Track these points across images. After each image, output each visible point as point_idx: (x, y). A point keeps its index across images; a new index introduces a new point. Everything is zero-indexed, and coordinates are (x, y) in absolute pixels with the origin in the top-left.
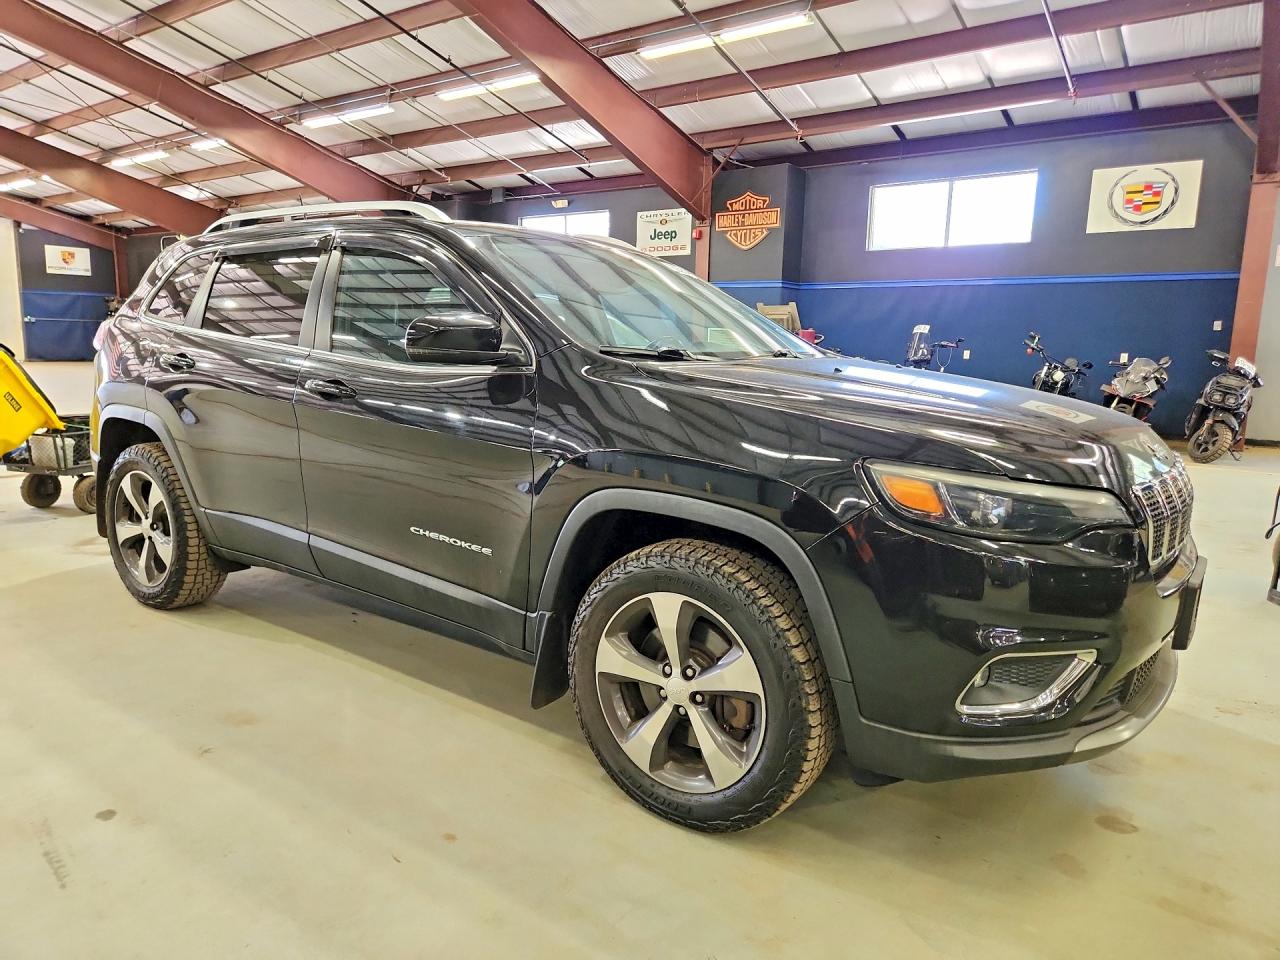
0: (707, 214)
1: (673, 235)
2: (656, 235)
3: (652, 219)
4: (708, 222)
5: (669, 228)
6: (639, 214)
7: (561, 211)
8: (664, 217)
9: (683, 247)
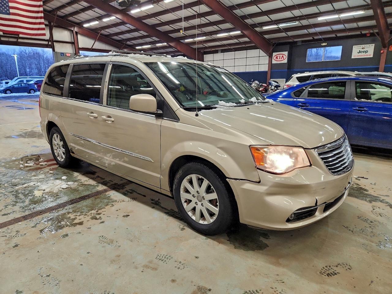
0: (387, 46)
1: (367, 52)
2: (360, 52)
3: (359, 47)
4: (387, 48)
5: (365, 50)
6: (354, 46)
7: (325, 46)
8: (363, 47)
9: (370, 55)
